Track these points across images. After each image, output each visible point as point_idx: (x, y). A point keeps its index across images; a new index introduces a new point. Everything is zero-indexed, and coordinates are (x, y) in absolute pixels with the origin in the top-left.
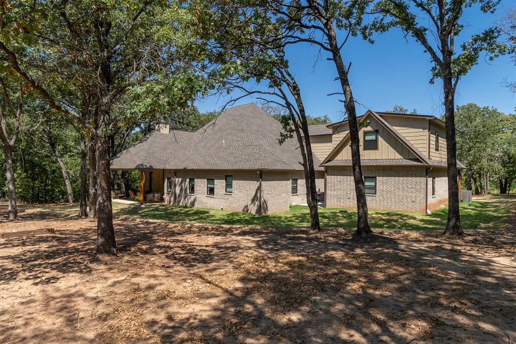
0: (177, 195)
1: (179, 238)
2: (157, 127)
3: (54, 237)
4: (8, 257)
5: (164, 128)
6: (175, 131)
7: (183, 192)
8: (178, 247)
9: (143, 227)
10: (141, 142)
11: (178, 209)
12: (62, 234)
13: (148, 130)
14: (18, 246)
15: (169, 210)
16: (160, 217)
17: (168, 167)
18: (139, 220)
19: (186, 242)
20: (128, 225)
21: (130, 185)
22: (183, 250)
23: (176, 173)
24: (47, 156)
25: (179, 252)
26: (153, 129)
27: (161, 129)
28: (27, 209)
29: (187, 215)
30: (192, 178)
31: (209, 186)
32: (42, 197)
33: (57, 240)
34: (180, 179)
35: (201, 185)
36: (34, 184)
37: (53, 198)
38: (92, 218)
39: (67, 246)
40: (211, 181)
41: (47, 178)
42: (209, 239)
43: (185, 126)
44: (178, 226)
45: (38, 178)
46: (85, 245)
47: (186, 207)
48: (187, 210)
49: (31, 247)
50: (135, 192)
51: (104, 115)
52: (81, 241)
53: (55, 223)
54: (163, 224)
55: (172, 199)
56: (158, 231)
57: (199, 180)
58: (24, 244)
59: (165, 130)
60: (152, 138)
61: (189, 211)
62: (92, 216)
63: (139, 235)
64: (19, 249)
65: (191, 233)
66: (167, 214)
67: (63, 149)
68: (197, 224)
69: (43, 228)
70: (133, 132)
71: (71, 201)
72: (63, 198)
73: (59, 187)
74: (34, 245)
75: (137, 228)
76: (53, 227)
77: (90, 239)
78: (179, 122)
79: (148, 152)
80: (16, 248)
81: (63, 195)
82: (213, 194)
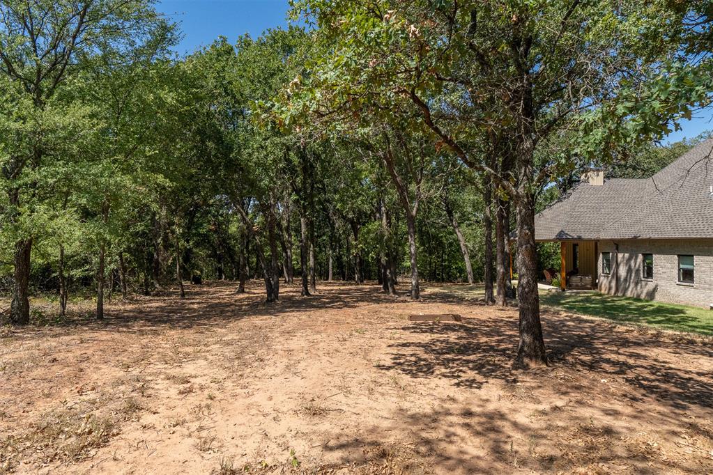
0: (622, 280)
1: (641, 351)
2: (583, 177)
3: (461, 327)
4: (419, 345)
5: (595, 178)
6: (613, 180)
7: (633, 275)
8: (642, 367)
9: (574, 326)
10: (560, 200)
11: (624, 303)
12: (470, 323)
13: (569, 183)
14: (426, 332)
15: (609, 302)
16: (595, 312)
17: (603, 236)
18: (565, 314)
19: (656, 360)
20: (550, 320)
21: (543, 263)
22: (653, 374)
23: (618, 245)
24: (443, 227)
25: (648, 376)
26: (575, 181)
27: (590, 179)
28: (426, 288)
29: (641, 312)
30: (648, 252)
31: (681, 266)
32: (439, 275)
33: (465, 330)
34: (627, 255)
35: (666, 266)
36: (431, 259)
37: (450, 276)
38: (499, 305)
39: (478, 340)
40: (685, 257)
41: (444, 252)
42: (701, 361)
43: (630, 170)
44: (632, 331)
45: (435, 253)
46: (499, 341)
47: (638, 299)
48: (640, 304)
49: (439, 335)
50: (553, 272)
51: (526, 166)
52: (493, 336)
53: (458, 307)
54: (606, 325)
55: (613, 284)
56: (600, 335)
57: (662, 257)
58: (431, 331)
59: (597, 180)
60: (575, 194)
61: (644, 307)
62: (501, 303)
63: (570, 337)
64: (427, 336)
65: (660, 346)
66: (606, 308)
67: (460, 217)
68: (670, 332)
69: (447, 313)
70: (545, 189)
71: (471, 281)
72: (460, 276)
73: (457, 264)
74: (442, 334)
75: (565, 326)
76: (458, 313)
77: (504, 335)
78: (619, 166)
79: (571, 214)
80: (425, 334)
81: (461, 274)
82: (692, 281)
